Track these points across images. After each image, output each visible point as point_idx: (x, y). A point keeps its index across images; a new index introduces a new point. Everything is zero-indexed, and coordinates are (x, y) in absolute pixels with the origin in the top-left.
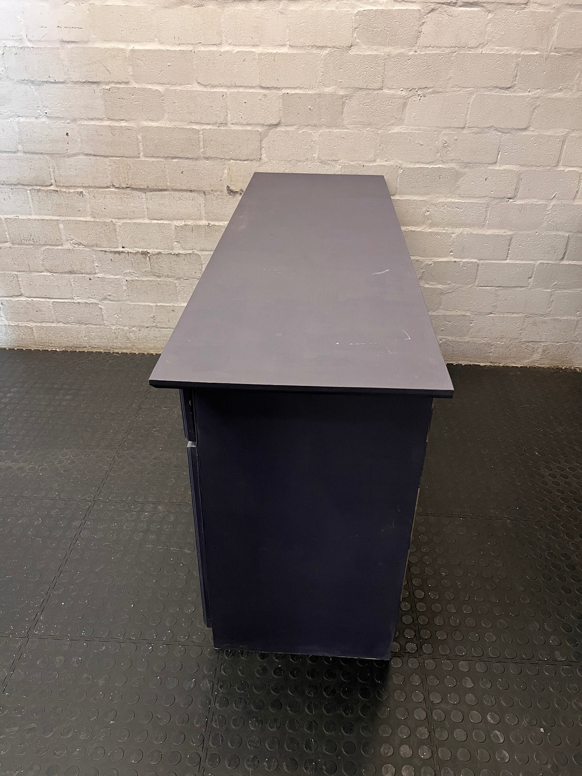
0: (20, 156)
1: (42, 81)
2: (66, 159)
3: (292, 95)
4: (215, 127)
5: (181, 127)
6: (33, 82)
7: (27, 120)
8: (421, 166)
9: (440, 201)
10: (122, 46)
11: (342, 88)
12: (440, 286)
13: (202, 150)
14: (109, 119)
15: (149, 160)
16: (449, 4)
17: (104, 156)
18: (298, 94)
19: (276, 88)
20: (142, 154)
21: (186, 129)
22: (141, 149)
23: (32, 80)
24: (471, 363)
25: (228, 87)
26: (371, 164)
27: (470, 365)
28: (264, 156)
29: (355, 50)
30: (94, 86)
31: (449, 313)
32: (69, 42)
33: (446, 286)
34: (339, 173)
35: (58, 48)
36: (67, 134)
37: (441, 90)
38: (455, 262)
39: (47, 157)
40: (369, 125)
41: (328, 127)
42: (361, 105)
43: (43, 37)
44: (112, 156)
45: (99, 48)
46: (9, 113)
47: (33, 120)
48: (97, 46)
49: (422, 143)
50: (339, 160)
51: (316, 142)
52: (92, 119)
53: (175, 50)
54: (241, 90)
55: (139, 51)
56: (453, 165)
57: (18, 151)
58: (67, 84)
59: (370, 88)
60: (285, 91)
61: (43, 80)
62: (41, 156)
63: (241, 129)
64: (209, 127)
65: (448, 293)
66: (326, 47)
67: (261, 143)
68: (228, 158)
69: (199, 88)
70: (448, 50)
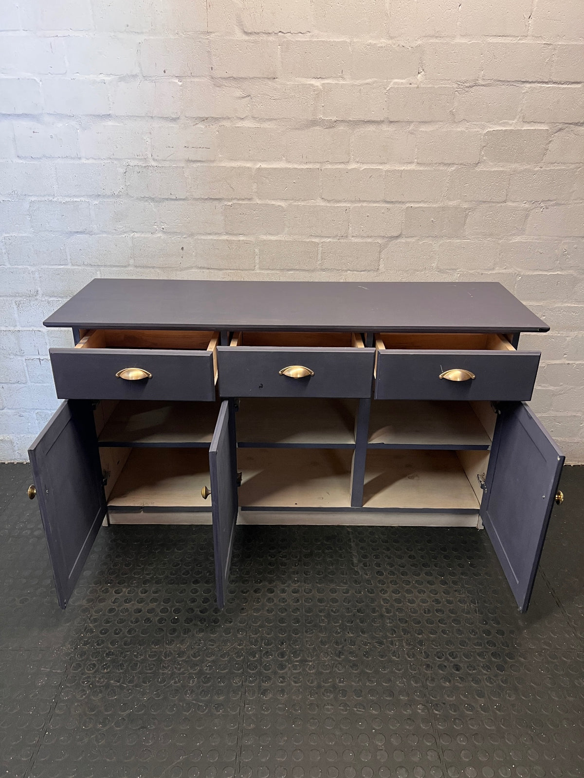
0: (131, 270)
1: (163, 199)
2: (178, 273)
3: (416, 208)
4: (335, 240)
5: (300, 240)
6: (153, 199)
7: (142, 235)
8: (539, 273)
9: (556, 305)
10: (249, 165)
11: (466, 201)
12: (551, 388)
13: (319, 263)
14: (227, 233)
15: (263, 272)
16: (576, 124)
17: (218, 269)
18: (421, 207)
19: (400, 202)
20: (257, 266)
21: (305, 242)
22: (257, 261)
23: (153, 197)
24: (580, 464)
25: (352, 202)
26: (490, 272)
27: (579, 466)
28: (381, 266)
29: (481, 167)
30: (216, 203)
31: (559, 414)
32: (195, 161)
33: (558, 388)
34: (457, 281)
35: (183, 167)
36: (183, 248)
37: (563, 202)
38: (568, 364)
39: (158, 270)
40: (491, 235)
41: (449, 238)
42: (484, 217)
43: (169, 156)
44: (227, 269)
45: (225, 167)
46: (124, 228)
47: (150, 235)
48: (223, 165)
49: (541, 252)
50: (458, 269)
51: (435, 252)
52: (210, 234)
53: (302, 168)
54: (365, 204)
55: (266, 169)
56: (571, 272)
57: (129, 265)
58: (188, 200)
59: (494, 201)
60: (408, 205)
61: (163, 197)
62: (152, 270)
63: (361, 241)
64: (329, 240)
65: (560, 394)
66: (453, 164)
67: (380, 255)
68: (345, 269)
69: (323, 204)
70: (573, 166)
